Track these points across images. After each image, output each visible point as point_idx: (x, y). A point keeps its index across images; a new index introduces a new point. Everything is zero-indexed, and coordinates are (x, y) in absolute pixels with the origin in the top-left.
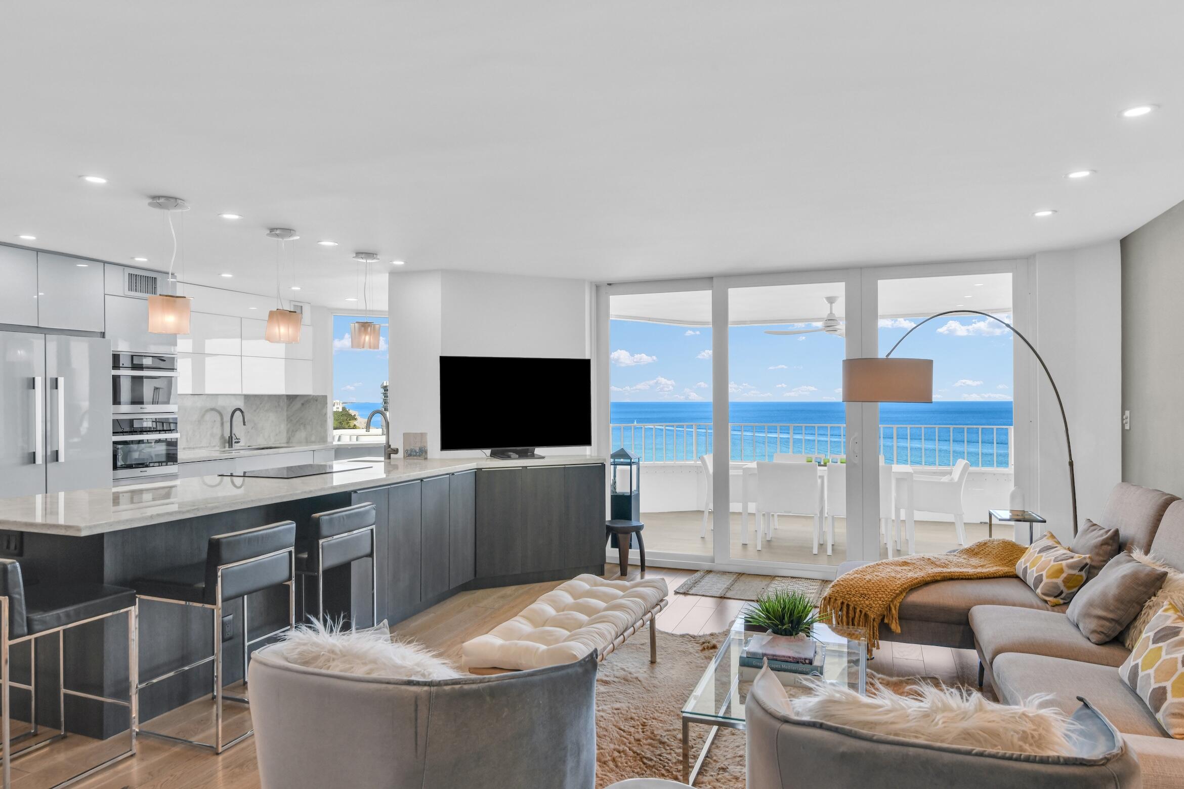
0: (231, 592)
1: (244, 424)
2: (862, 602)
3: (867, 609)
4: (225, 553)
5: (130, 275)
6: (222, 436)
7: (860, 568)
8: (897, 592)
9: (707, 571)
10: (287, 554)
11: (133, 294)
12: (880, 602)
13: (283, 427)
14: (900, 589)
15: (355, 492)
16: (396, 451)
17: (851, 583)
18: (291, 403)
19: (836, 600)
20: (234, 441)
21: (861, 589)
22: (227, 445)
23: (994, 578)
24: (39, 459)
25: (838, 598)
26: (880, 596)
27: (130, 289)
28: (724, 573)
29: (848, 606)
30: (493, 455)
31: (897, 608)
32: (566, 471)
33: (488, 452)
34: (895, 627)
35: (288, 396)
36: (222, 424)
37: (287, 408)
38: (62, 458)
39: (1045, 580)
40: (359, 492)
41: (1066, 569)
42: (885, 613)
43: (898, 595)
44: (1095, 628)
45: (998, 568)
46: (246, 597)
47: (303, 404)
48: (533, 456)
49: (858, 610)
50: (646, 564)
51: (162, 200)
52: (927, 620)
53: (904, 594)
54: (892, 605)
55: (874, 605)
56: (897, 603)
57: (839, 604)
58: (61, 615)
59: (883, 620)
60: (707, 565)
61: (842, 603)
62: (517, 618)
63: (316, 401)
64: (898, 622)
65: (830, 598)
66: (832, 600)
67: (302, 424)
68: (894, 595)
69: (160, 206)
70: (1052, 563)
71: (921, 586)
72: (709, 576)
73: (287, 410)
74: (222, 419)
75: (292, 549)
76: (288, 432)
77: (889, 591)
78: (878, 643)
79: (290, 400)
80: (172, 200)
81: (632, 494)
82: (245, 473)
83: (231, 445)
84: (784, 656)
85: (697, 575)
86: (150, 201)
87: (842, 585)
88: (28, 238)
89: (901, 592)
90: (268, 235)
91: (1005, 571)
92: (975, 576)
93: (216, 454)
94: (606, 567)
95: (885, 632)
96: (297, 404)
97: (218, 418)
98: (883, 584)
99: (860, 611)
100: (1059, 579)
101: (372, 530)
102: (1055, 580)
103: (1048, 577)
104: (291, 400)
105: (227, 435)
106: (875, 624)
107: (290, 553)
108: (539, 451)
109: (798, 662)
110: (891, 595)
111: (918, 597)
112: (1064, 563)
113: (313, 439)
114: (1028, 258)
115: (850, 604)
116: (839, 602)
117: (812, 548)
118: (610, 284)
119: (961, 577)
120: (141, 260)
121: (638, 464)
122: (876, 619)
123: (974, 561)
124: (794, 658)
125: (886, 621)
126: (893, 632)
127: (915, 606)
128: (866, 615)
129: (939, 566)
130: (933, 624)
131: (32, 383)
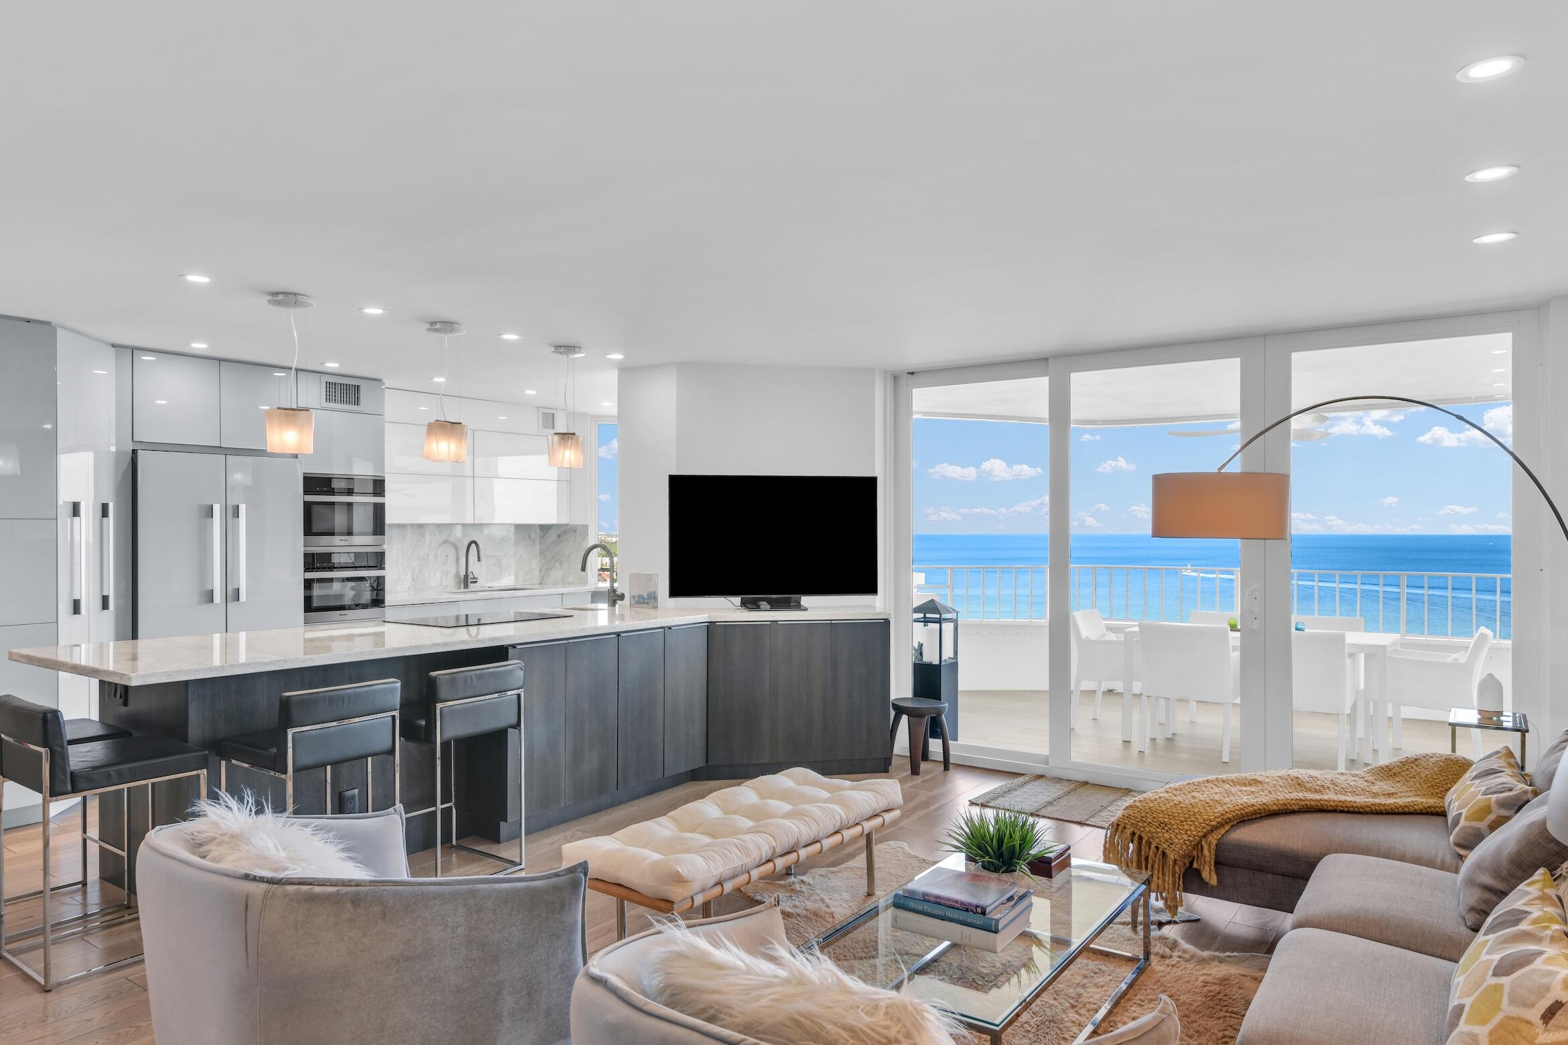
0: (306, 760)
1: (479, 560)
2: (1160, 835)
3: (1165, 846)
4: (296, 714)
5: (328, 384)
6: (457, 574)
7: (1177, 785)
8: (1214, 823)
9: (1037, 775)
10: (390, 718)
11: (332, 405)
12: (1185, 837)
13: (535, 564)
14: (1219, 820)
15: (514, 646)
16: (622, 597)
17: (1151, 805)
18: (545, 534)
19: (1125, 828)
20: (470, 580)
21: (1161, 815)
22: (462, 585)
23: (1404, 813)
24: (218, 597)
25: (1128, 826)
26: (1187, 827)
27: (328, 400)
28: (1059, 780)
29: (1140, 838)
30: (744, 604)
31: (1213, 847)
32: (833, 628)
33: (737, 600)
34: (1209, 875)
35: (540, 526)
36: (457, 559)
37: (540, 540)
38: (243, 598)
39: (1462, 822)
40: (518, 647)
41: (1494, 807)
42: (1195, 853)
43: (1214, 829)
44: (1475, 904)
45: (1417, 799)
46: (329, 767)
47: (559, 536)
48: (798, 607)
49: (1153, 846)
50: (951, 761)
51: (280, 297)
52: (1261, 870)
53: (1227, 827)
54: (1204, 843)
55: (1176, 840)
56: (1213, 839)
57: (1128, 834)
58: (112, 773)
59: (1191, 863)
60: (1039, 768)
61: (1133, 834)
62: (661, 819)
63: (575, 532)
64: (1213, 868)
65: (1118, 825)
66: (1120, 828)
67: (557, 560)
68: (1208, 828)
69: (278, 303)
70: (1479, 797)
71: (1262, 817)
72: (1035, 783)
73: (540, 544)
74: (457, 554)
75: (396, 713)
76: (540, 571)
77: (1201, 821)
78: (1181, 897)
79: (543, 531)
80: (291, 296)
81: (943, 663)
82: (479, 620)
83: (466, 586)
84: (949, 900)
85: (1021, 779)
86: (270, 298)
87: (1138, 807)
88: (199, 346)
89: (1221, 825)
90: (428, 330)
91: (1426, 805)
92: (1367, 809)
93: (447, 597)
94: (894, 761)
95: (1192, 880)
96: (552, 536)
97: (452, 553)
98: (1196, 810)
99: (1157, 848)
100: (1482, 823)
101: (519, 696)
102: (1476, 824)
103: (1467, 819)
104: (545, 531)
105: (463, 573)
106: (1177, 869)
107: (393, 717)
108: (806, 600)
109: (967, 910)
110: (1203, 828)
111: (1247, 835)
112: (1494, 797)
113: (571, 579)
114: (1539, 308)
115: (1143, 836)
116: (1128, 832)
117: (1221, 752)
118: (912, 373)
119: (1340, 808)
120: (332, 366)
121: (955, 621)
122: (1178, 862)
123: (1382, 786)
124: (962, 903)
125: (1195, 865)
126: (1207, 884)
127: (1241, 847)
128: (1164, 854)
129: (1309, 790)
130: (1270, 876)
131: (210, 512)
